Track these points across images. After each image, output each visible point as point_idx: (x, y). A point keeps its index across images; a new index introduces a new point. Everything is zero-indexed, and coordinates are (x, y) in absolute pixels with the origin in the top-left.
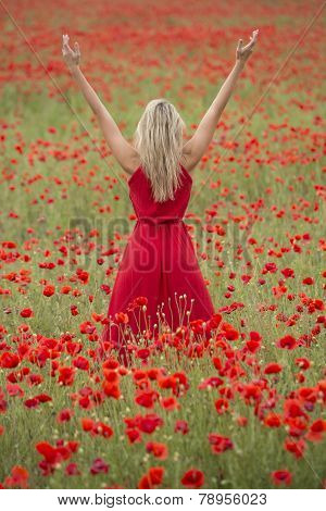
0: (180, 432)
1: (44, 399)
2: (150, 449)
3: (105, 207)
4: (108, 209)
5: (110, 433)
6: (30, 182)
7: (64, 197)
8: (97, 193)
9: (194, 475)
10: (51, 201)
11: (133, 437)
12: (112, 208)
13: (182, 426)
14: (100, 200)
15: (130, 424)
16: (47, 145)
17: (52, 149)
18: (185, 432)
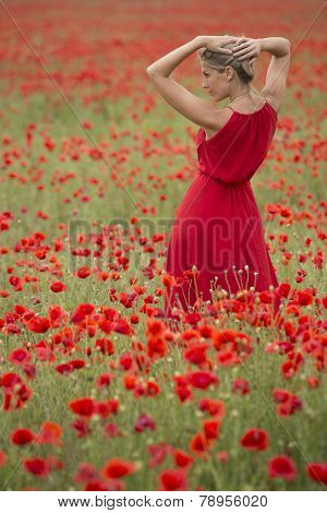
0: (239, 391)
1: (78, 365)
2: (205, 407)
3: (148, 207)
4: (153, 210)
5: (157, 390)
6: (62, 180)
7: (101, 196)
8: (139, 195)
9: (256, 436)
10: (85, 199)
11: (183, 395)
12: (157, 209)
13: (242, 385)
14: (143, 201)
15: (180, 383)
16: (80, 143)
17: (86, 147)
18: (245, 391)
